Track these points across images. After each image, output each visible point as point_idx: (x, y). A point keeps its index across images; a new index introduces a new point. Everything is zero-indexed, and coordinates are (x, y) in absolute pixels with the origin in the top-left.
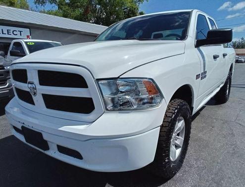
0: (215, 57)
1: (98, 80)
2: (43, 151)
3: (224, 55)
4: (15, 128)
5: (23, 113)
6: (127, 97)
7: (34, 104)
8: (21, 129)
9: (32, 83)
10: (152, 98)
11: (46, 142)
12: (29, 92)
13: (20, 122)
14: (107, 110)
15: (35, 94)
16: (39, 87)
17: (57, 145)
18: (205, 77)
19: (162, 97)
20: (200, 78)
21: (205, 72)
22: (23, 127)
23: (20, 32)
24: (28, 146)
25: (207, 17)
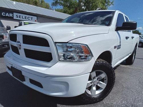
0: (127, 38)
1: (56, 43)
2: (21, 82)
3: (133, 38)
4: (8, 67)
5: (14, 59)
6: (72, 54)
7: (19, 54)
8: (10, 68)
9: (19, 42)
10: (86, 56)
11: (23, 76)
12: (17, 47)
13: (10, 64)
14: (60, 60)
15: (20, 48)
16: (22, 44)
17: (30, 79)
18: (120, 48)
19: (92, 56)
20: (117, 48)
21: (120, 45)
22: (11, 67)
23: (32, 18)
24: (14, 78)
25: (124, 15)
